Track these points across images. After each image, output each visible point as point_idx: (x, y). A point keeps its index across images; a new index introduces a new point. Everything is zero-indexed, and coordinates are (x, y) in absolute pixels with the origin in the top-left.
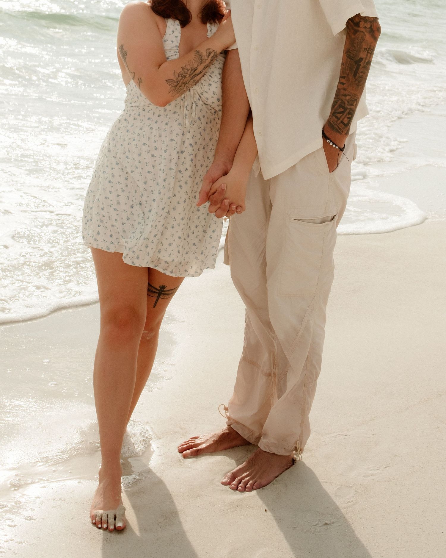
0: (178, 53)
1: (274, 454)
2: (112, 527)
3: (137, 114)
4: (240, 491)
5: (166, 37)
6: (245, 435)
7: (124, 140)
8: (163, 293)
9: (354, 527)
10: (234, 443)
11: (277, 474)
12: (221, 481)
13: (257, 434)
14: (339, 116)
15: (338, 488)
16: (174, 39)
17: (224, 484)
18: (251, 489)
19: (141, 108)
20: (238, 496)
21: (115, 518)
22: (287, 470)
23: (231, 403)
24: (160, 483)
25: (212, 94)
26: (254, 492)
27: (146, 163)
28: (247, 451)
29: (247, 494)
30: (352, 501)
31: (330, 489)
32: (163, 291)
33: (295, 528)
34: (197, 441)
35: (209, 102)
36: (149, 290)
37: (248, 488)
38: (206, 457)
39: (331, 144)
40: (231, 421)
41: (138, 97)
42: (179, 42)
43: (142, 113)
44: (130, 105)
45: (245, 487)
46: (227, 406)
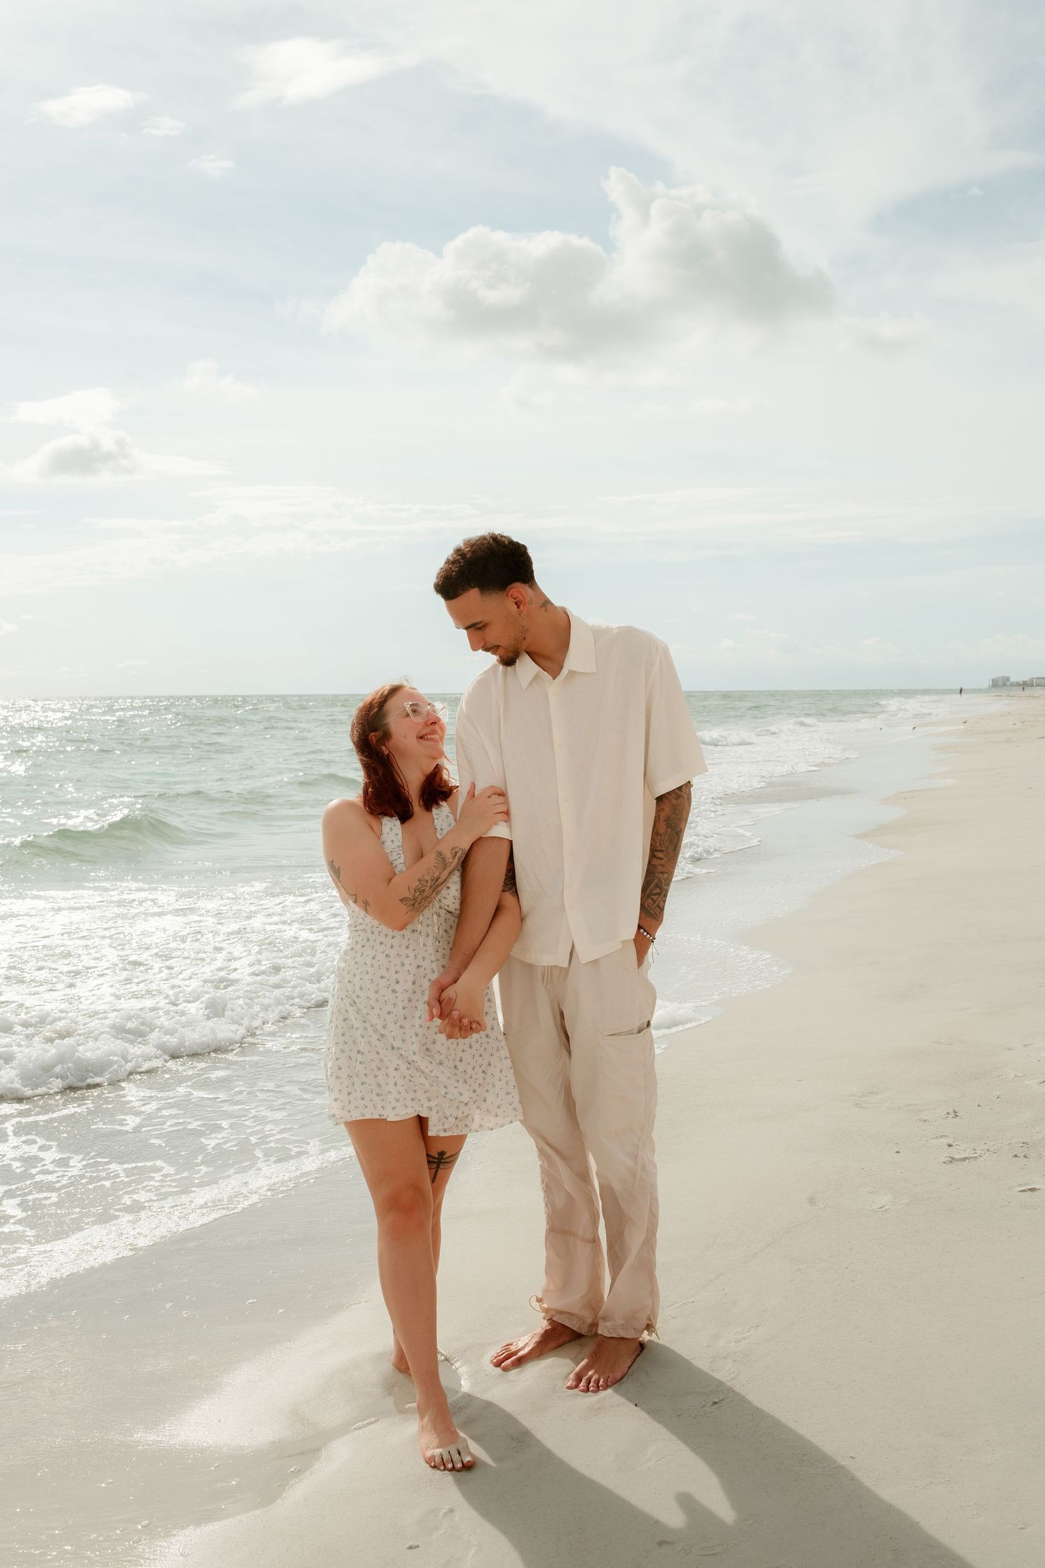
0: (403, 855)
1: (623, 1338)
2: (459, 1465)
3: (365, 940)
4: (593, 1391)
5: (384, 838)
6: (574, 1325)
7: (355, 975)
8: (443, 1161)
9: (750, 1397)
10: (562, 1340)
11: (629, 1364)
12: (565, 1386)
13: (589, 1321)
14: (655, 898)
15: (711, 1362)
16: (394, 838)
17: (569, 1388)
18: (606, 1387)
19: (369, 931)
20: (592, 1399)
21: (459, 1454)
22: (639, 1357)
23: (546, 1291)
24: (489, 1405)
25: (453, 900)
26: (610, 1391)
27: (386, 1001)
28: (582, 1346)
29: (603, 1394)
30: (734, 1372)
31: (702, 1363)
32: (443, 1159)
33: (680, 1415)
34: (513, 1348)
35: (451, 909)
36: (429, 1162)
37: (601, 1386)
38: (532, 1363)
39: (645, 934)
40: (552, 1313)
41: (363, 918)
42: (401, 840)
43: (372, 937)
44: (355, 929)
45: (598, 1387)
46: (540, 1296)
